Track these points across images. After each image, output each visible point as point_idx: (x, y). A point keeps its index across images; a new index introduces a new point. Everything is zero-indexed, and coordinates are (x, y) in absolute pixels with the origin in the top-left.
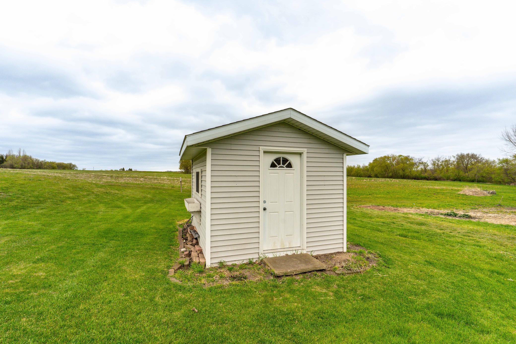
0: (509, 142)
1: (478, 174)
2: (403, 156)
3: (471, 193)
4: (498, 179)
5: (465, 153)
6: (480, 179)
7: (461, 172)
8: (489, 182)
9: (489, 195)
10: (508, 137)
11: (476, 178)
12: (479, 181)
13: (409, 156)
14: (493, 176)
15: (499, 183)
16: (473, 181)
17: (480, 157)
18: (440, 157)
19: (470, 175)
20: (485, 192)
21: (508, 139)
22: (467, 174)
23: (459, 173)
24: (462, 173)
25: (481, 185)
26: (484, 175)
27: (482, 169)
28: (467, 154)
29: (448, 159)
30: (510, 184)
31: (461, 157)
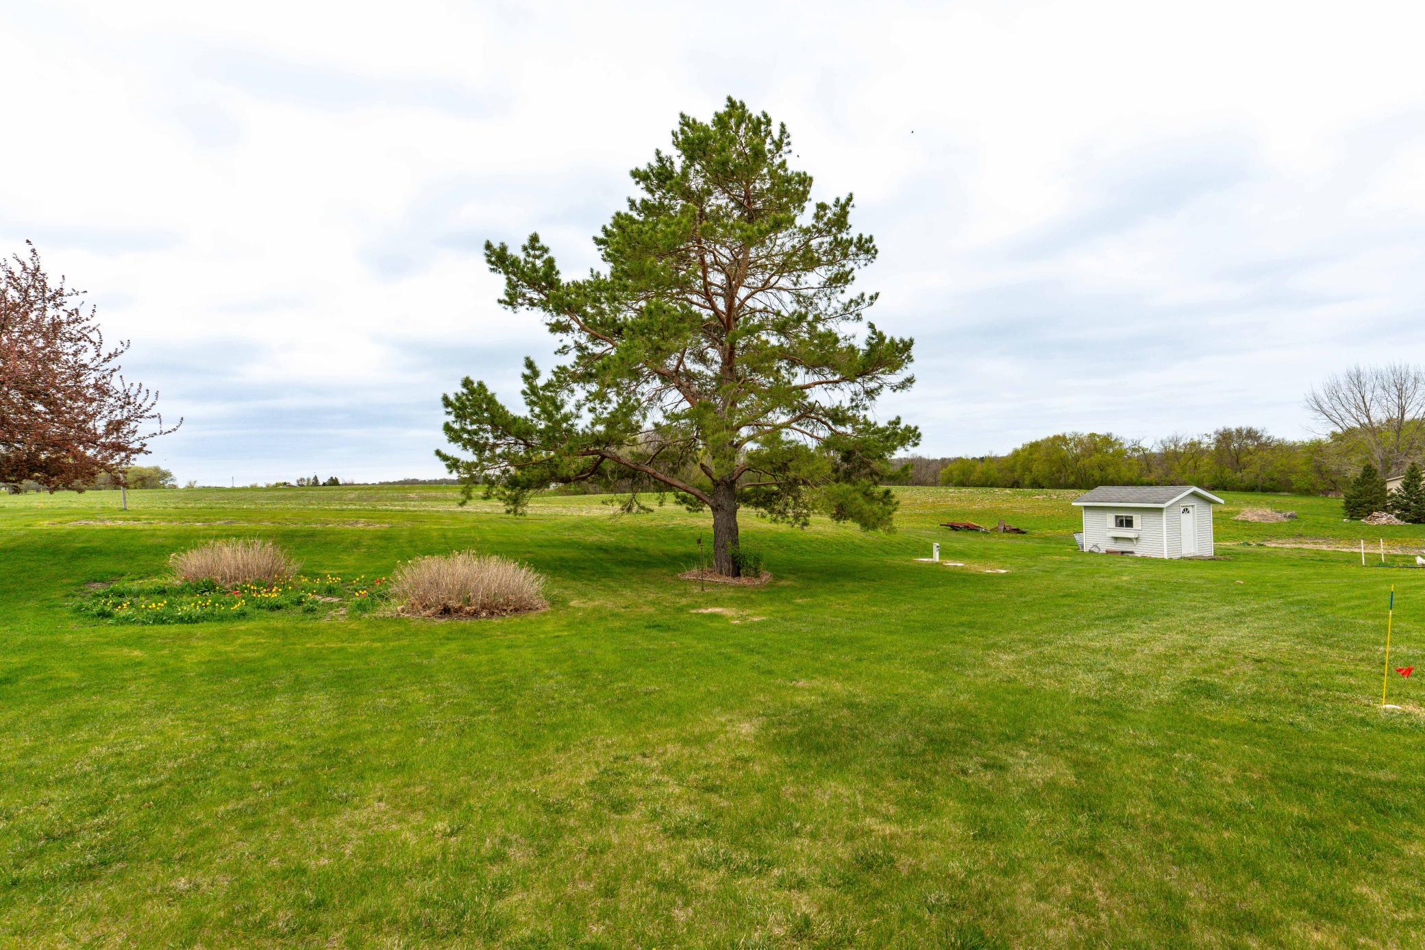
0: (1319, 413)
1: (1263, 475)
2: (1099, 436)
3: (1256, 518)
4: (1303, 484)
5: (1233, 427)
6: (1267, 484)
7: (1228, 470)
8: (1284, 491)
9: (1285, 520)
10: (1318, 403)
11: (1260, 482)
12: (1264, 490)
13: (1109, 435)
14: (1293, 478)
15: (1306, 492)
16: (1251, 489)
17: (1266, 435)
18: (1179, 436)
19: (1247, 476)
20: (1279, 516)
21: (1316, 407)
22: (1239, 475)
23: (1222, 472)
24: (1229, 474)
25: (1270, 498)
26: (1276, 475)
27: (1271, 463)
28: (1237, 430)
29: (1196, 439)
30: (1327, 495)
31: (1225, 437)
